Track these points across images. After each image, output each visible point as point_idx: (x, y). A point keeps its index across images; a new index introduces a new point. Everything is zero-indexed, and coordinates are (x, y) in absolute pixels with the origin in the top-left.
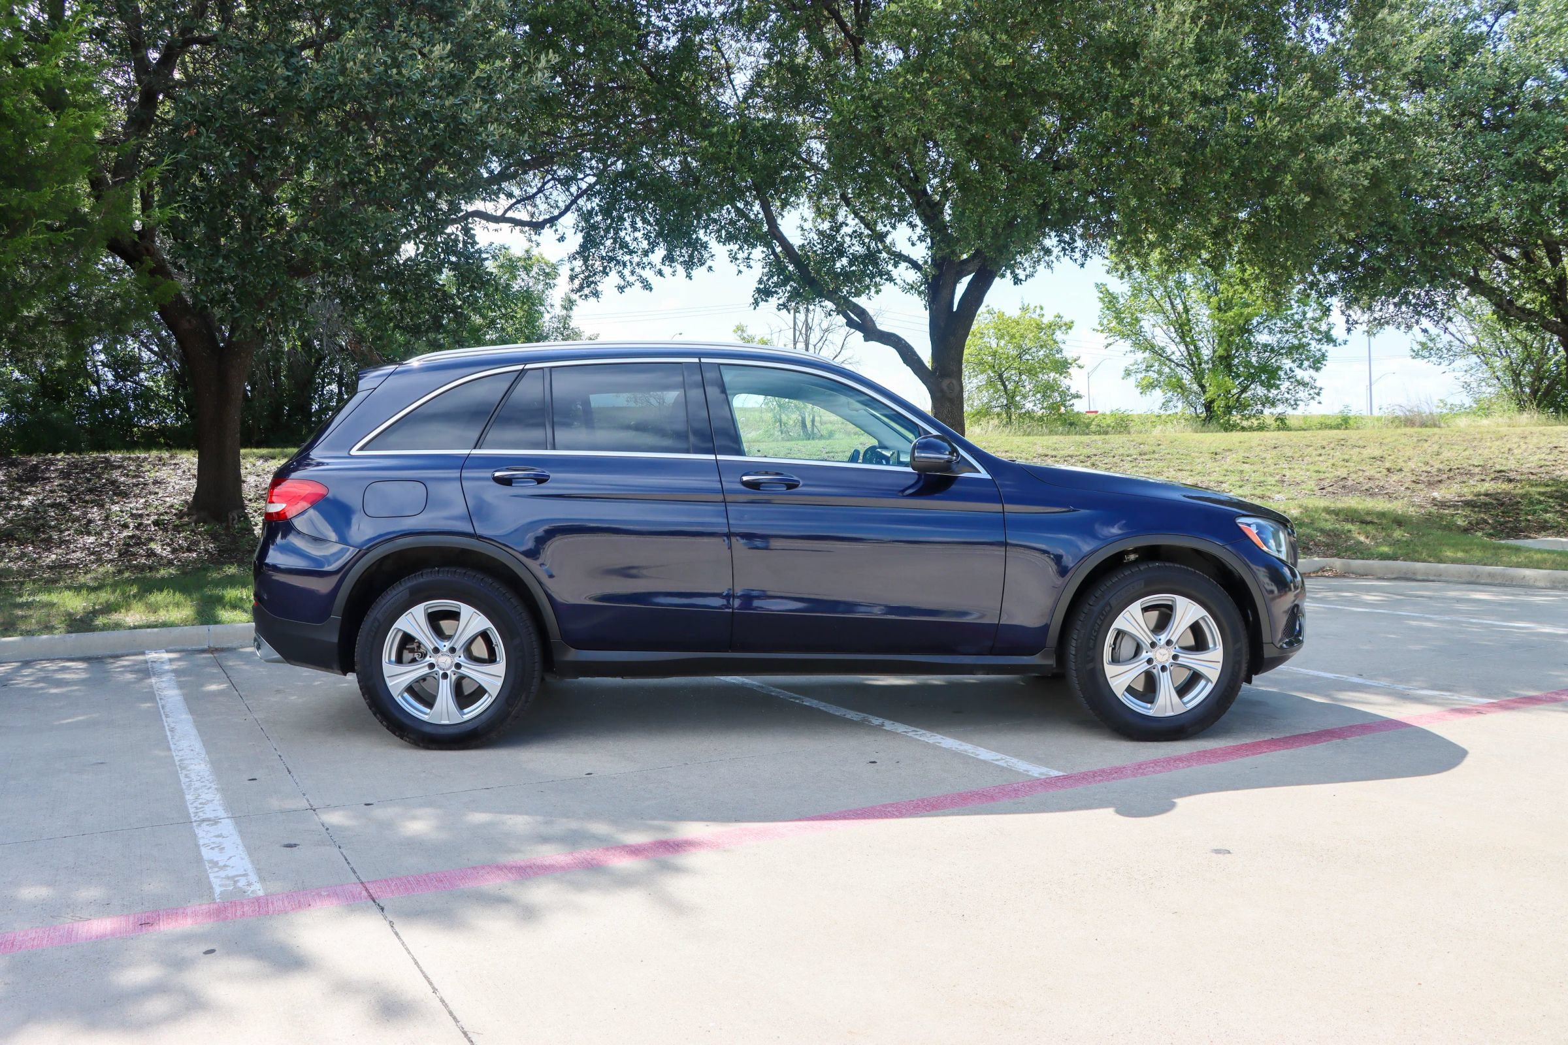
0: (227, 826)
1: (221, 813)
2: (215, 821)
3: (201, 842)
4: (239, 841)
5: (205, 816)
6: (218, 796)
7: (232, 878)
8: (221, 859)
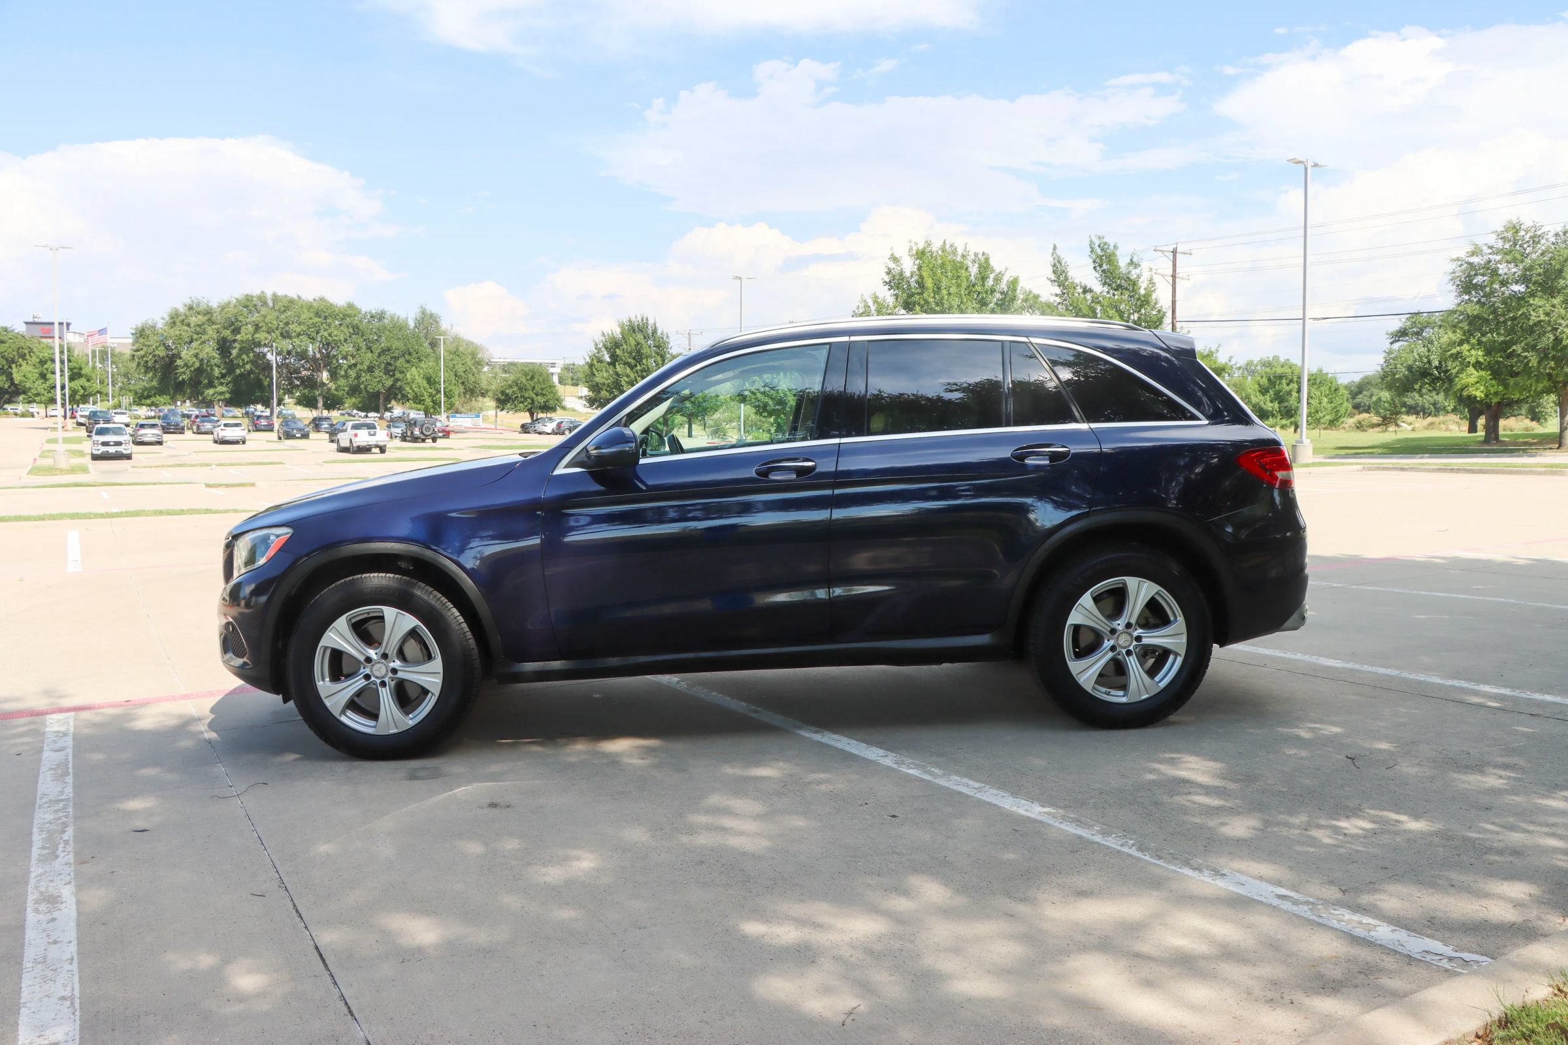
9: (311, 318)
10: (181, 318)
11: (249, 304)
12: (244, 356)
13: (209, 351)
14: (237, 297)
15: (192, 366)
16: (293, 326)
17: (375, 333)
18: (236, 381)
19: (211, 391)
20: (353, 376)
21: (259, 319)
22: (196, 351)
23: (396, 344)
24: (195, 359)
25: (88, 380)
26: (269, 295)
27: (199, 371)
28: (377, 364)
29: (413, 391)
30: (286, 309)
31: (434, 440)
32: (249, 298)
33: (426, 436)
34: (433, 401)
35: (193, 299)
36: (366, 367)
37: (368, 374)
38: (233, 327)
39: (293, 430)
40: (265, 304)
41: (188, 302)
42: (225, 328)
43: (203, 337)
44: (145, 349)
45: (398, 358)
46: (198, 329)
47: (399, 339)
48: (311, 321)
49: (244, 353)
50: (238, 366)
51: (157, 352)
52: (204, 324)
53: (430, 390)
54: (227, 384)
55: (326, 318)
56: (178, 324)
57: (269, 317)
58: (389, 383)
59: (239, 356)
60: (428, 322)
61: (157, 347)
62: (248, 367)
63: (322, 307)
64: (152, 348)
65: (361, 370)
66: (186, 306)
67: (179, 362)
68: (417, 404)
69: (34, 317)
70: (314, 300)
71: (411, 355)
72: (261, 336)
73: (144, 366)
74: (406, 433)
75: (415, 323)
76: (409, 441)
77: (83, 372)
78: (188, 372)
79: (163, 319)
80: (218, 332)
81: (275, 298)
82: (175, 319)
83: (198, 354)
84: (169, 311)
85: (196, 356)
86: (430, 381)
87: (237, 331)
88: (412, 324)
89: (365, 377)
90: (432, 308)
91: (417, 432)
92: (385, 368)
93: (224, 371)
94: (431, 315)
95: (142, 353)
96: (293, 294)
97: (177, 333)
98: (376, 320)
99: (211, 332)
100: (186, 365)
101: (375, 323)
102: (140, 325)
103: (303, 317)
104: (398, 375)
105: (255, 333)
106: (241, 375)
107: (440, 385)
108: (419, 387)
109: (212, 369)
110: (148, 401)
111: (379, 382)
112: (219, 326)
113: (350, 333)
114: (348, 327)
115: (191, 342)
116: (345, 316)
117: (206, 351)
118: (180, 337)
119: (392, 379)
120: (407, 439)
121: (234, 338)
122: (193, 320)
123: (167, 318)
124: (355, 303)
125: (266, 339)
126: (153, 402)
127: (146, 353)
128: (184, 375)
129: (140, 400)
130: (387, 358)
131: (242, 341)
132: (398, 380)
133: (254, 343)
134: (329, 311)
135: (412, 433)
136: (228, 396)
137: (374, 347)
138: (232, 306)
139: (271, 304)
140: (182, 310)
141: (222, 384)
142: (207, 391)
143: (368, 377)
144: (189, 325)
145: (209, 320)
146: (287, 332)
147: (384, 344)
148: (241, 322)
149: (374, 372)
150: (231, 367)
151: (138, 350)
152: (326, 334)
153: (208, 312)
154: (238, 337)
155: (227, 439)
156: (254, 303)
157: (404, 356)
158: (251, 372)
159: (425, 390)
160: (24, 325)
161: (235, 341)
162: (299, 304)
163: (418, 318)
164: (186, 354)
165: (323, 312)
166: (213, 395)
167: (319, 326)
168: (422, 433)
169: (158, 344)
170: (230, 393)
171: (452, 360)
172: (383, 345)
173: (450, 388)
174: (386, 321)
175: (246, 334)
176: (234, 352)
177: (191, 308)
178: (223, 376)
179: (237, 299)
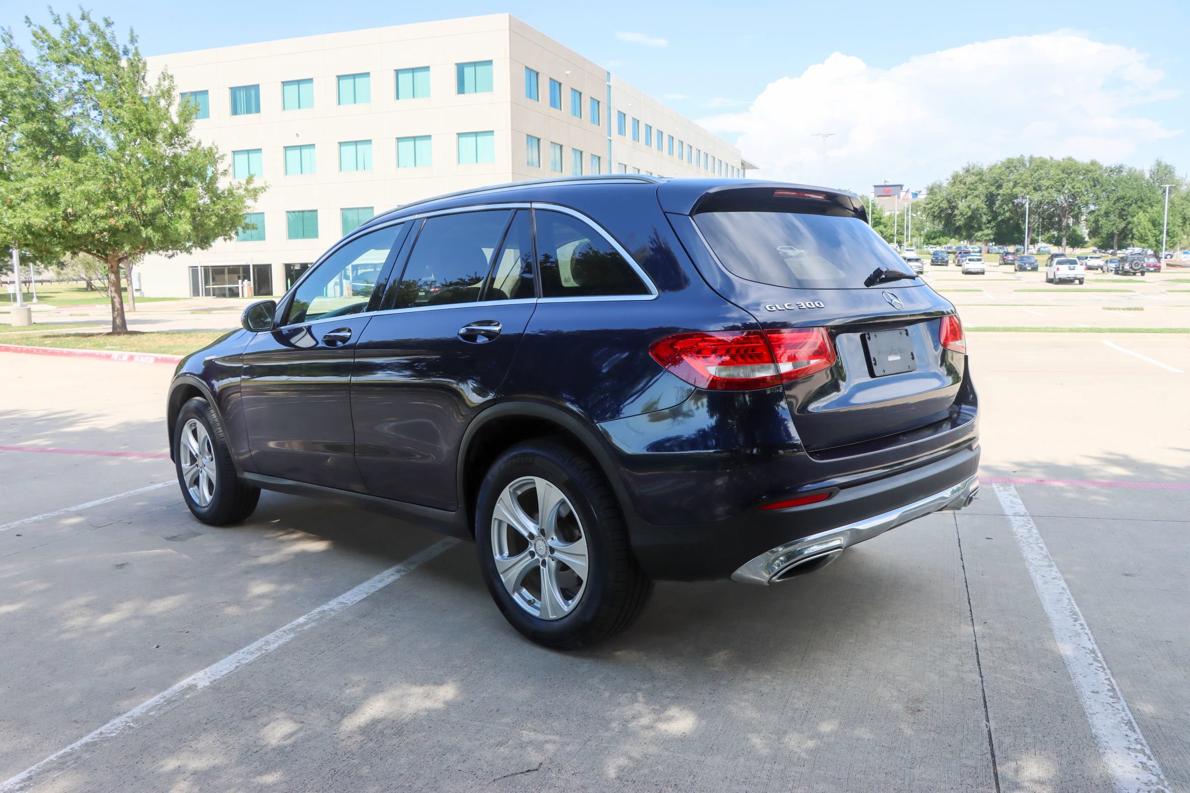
0: (1008, 511)
1: (1012, 519)
2: (1016, 515)
3: (1023, 506)
4: (1002, 504)
5: (1023, 518)
6: (1015, 529)
7: (1006, 490)
8: (1011, 498)
9: (1058, 175)
10: (959, 179)
11: (1010, 166)
12: (1005, 206)
13: (979, 203)
14: (1002, 160)
15: (966, 214)
16: (1044, 181)
17: (1113, 184)
18: (998, 226)
19: (980, 234)
20: (1092, 220)
21: (1017, 177)
22: (969, 203)
23: (1129, 193)
24: (968, 209)
25: (885, 227)
26: (1027, 158)
27: (971, 218)
28: (1112, 209)
29: (1139, 232)
30: (1039, 168)
31: (1143, 273)
32: (1010, 161)
33: (1136, 270)
34: (1156, 241)
35: (970, 163)
36: (1102, 213)
37: (1104, 218)
38: (997, 184)
39: (1025, 264)
40: (1024, 165)
41: (965, 165)
42: (992, 185)
43: (975, 192)
44: (933, 203)
45: (1131, 204)
46: (972, 187)
47: (1133, 189)
48: (1058, 177)
49: (1005, 204)
50: (1000, 214)
51: (941, 205)
52: (976, 182)
53: (1154, 231)
54: (992, 228)
55: (1069, 174)
56: (957, 183)
57: (1026, 175)
58: (1123, 225)
59: (1001, 206)
60: (1163, 173)
61: (941, 201)
62: (1007, 214)
63: (1068, 165)
64: (938, 202)
65: (1098, 215)
66: (964, 169)
67: (956, 212)
68: (1142, 243)
69: (885, 182)
70: (1063, 159)
71: (1142, 201)
72: (1018, 190)
73: (932, 215)
74: (1119, 267)
75: (1151, 175)
76: (1121, 274)
77: (882, 221)
78: (963, 219)
79: (947, 180)
80: (987, 188)
81: (1032, 159)
82: (956, 180)
83: (970, 205)
84: (952, 173)
85: (969, 207)
86: (1155, 223)
87: (1000, 187)
88: (1147, 176)
89: (1102, 221)
90: (1167, 161)
91: (1127, 267)
92: (1120, 213)
93: (990, 218)
94: (1166, 167)
95: (931, 205)
96: (1046, 156)
97: (956, 190)
98: (1115, 174)
99: (981, 188)
100: (961, 214)
101: (1114, 176)
102: (930, 185)
103: (1051, 174)
104: (1130, 219)
105: (1013, 188)
106: (1003, 221)
107: (1163, 226)
108: (1145, 228)
109: (981, 216)
110: (935, 241)
111: (1113, 224)
112: (987, 183)
113: (1090, 185)
114: (1089, 180)
115: (966, 197)
116: (1088, 171)
117: (977, 203)
118: (958, 193)
119: (1125, 222)
120: (1120, 272)
121: (998, 192)
122: (969, 180)
123: (950, 179)
124: (1098, 160)
125: (1022, 192)
126: (938, 242)
127: (934, 205)
128: (960, 221)
129: (929, 240)
130: (1121, 204)
131: (1004, 195)
132: (1129, 223)
133: (1013, 196)
134: (1074, 168)
135: (1123, 267)
136: (992, 237)
137: (1111, 196)
138: (998, 167)
139: (1028, 165)
140: (961, 172)
141: (988, 228)
142: (977, 234)
143: (1104, 221)
144: (965, 184)
145: (981, 179)
146: (1039, 186)
147: (1120, 193)
148: (1003, 179)
149: (1109, 216)
150: (995, 215)
151: (928, 204)
152: (1070, 187)
153: (980, 173)
154: (1001, 192)
155: (970, 270)
156: (1014, 164)
157: (1136, 203)
158: (1009, 219)
159: (1149, 231)
160: (873, 188)
161: (999, 194)
162: (1050, 164)
163: (1153, 170)
164: (962, 205)
165: (1069, 169)
166: (981, 236)
167: (1064, 181)
168: (1131, 267)
169: (942, 199)
170: (994, 235)
171: (1182, 204)
172: (1118, 194)
173: (1173, 229)
174: (1124, 174)
175: (1007, 189)
176: (998, 203)
177: (968, 171)
178: (989, 222)
179: (1001, 162)
